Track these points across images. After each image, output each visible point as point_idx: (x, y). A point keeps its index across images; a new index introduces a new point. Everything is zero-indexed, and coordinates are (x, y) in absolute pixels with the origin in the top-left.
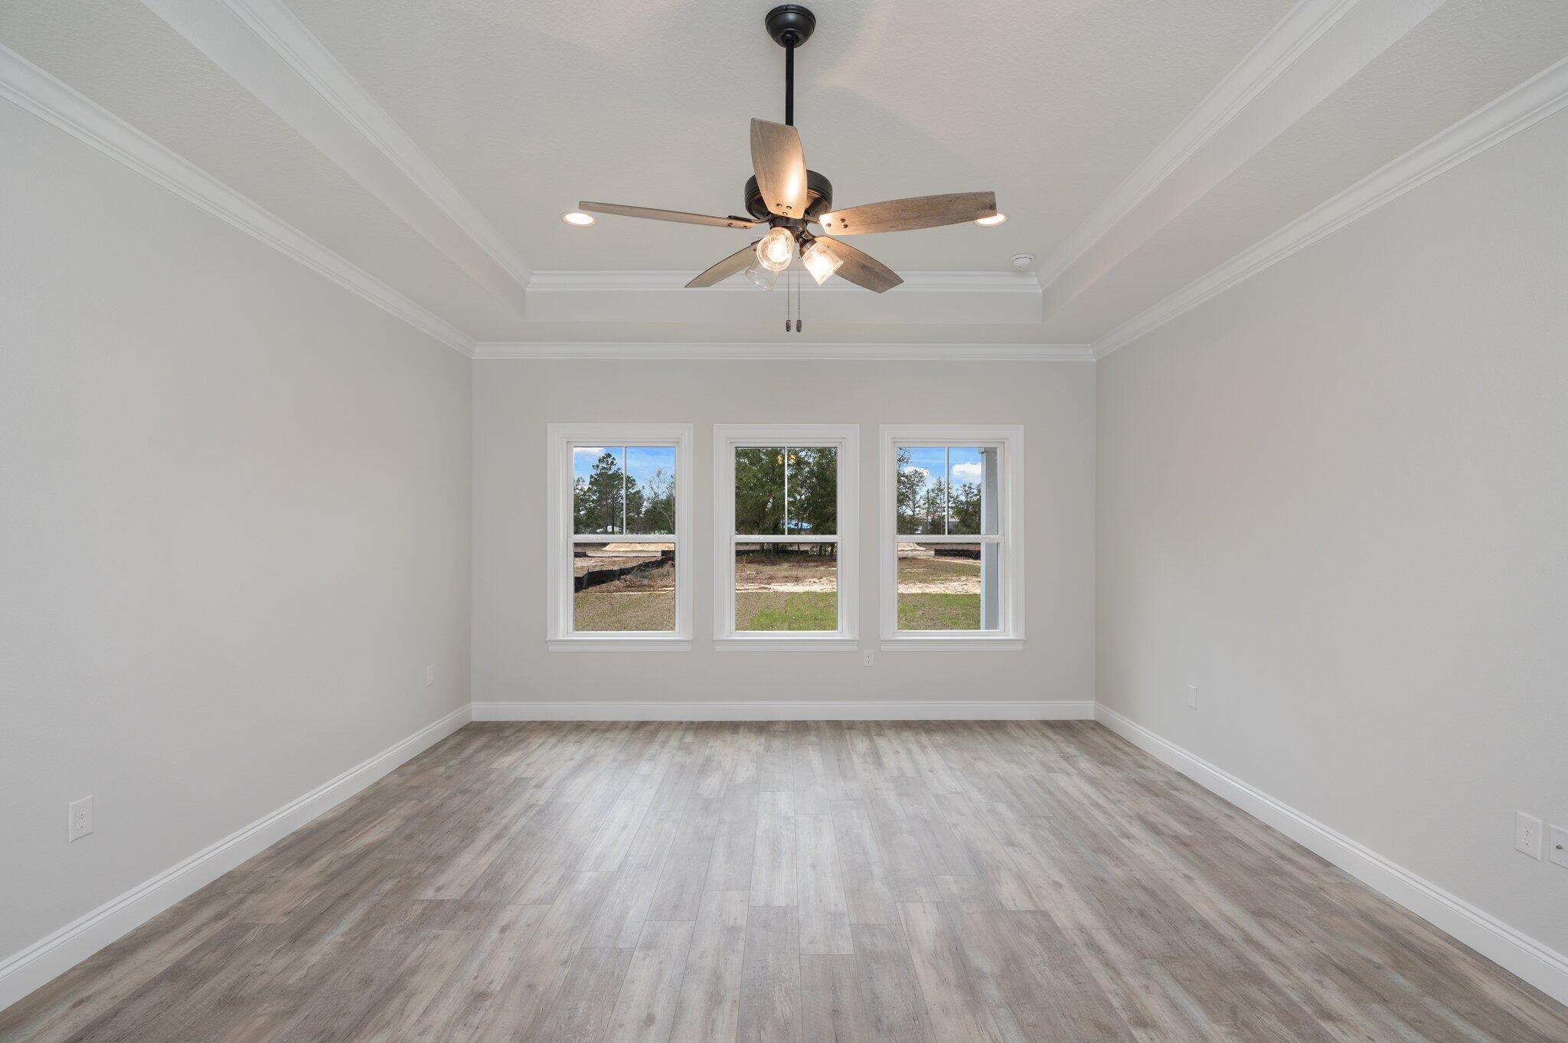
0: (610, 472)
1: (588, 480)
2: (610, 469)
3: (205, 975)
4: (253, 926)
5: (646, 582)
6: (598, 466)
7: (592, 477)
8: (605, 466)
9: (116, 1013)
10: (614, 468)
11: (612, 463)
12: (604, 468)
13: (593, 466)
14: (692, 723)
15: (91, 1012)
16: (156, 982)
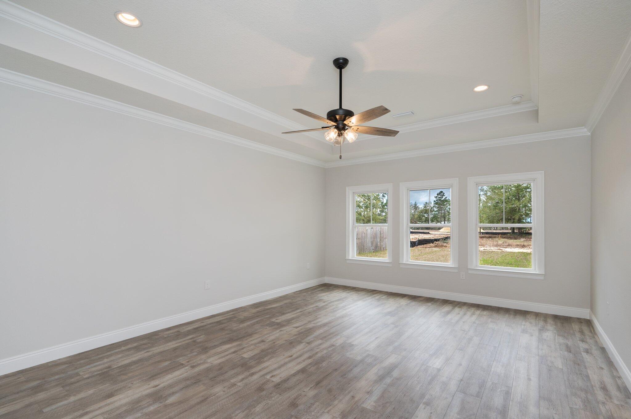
0: (443, 199)
1: (433, 203)
2: (442, 197)
3: (223, 324)
4: (237, 317)
5: (445, 244)
6: (437, 197)
7: (434, 201)
8: (440, 196)
9: (205, 326)
10: (444, 197)
11: (443, 195)
12: (440, 198)
13: (435, 197)
14: (387, 292)
15: (202, 324)
16: (215, 322)
